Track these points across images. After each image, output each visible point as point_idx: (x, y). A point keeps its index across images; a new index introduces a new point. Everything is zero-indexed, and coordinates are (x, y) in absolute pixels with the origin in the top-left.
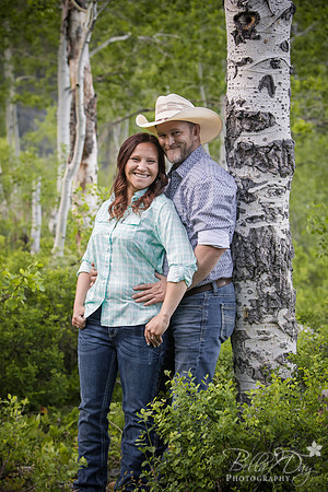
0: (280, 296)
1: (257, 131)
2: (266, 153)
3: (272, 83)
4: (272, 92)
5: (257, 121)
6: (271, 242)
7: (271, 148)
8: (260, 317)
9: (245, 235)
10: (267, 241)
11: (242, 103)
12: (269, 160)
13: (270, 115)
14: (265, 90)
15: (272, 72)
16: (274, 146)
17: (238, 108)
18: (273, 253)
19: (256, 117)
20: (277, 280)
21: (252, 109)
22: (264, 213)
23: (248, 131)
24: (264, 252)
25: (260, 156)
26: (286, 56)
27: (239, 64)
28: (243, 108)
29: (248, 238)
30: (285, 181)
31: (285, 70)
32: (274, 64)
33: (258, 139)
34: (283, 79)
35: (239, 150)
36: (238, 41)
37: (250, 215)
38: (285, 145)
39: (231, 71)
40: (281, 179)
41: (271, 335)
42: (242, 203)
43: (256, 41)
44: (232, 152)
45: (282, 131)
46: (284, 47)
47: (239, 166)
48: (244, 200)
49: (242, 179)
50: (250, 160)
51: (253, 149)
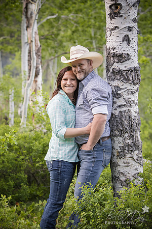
0: (134, 144)
1: (122, 62)
2: (127, 73)
3: (129, 39)
4: (129, 43)
5: (121, 58)
6: (129, 117)
7: (129, 71)
8: (125, 155)
9: (117, 115)
10: (127, 117)
11: (114, 49)
12: (128, 77)
13: (128, 54)
14: (125, 42)
15: (129, 33)
16: (130, 70)
17: (112, 51)
18: (130, 123)
19: (121, 55)
20: (132, 136)
21: (119, 52)
22: (126, 103)
23: (117, 63)
24: (126, 122)
25: (124, 75)
26: (135, 25)
27: (112, 29)
28: (114, 51)
29: (118, 116)
30: (136, 87)
31: (135, 32)
32: (130, 29)
33: (122, 67)
34: (134, 36)
35: (113, 72)
36: (112, 18)
37: (119, 104)
38: (135, 69)
39: (108, 33)
40: (134, 86)
41: (130, 164)
42: (115, 98)
43: (120, 18)
44: (110, 73)
45: (134, 63)
46: (134, 20)
47: (113, 80)
48: (116, 97)
49: (115, 87)
50: (118, 77)
51: (120, 72)
